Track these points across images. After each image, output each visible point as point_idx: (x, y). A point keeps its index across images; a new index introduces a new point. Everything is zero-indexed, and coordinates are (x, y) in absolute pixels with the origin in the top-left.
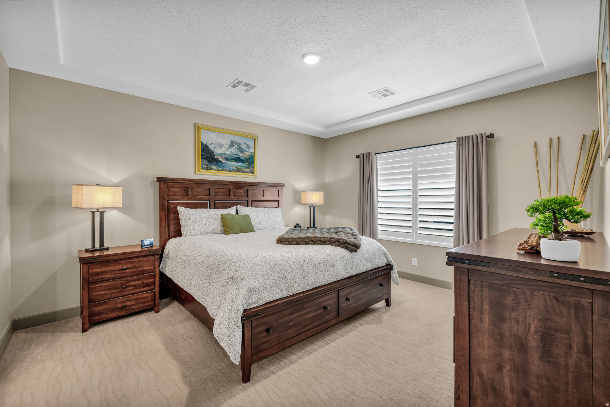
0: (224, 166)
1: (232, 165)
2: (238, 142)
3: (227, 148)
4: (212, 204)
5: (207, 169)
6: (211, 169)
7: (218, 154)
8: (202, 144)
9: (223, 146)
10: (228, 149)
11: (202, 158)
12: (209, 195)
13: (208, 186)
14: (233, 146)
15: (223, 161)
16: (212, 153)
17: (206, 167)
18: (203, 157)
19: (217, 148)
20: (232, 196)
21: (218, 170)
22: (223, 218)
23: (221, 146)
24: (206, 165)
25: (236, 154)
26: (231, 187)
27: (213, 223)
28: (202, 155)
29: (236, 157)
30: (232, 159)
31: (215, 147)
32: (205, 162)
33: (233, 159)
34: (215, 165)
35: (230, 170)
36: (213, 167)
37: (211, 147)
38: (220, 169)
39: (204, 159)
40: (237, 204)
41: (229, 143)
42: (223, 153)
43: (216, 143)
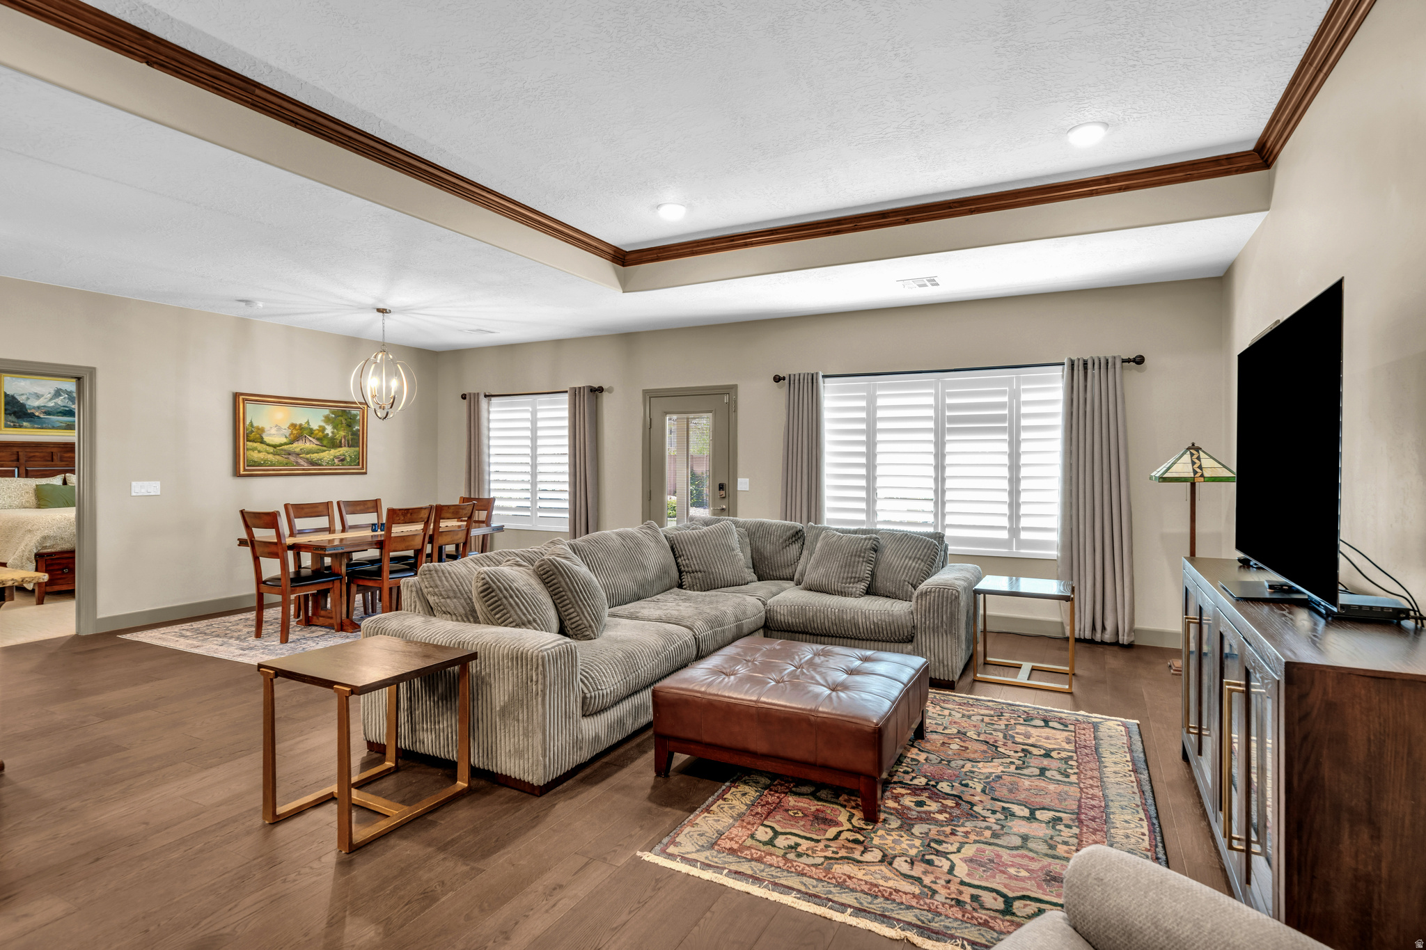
0: (45, 423)
1: (58, 421)
2: (69, 390)
3: (49, 399)
4: (23, 471)
5: (14, 427)
6: (21, 427)
7: (34, 408)
8: (6, 395)
9: (43, 396)
10: (51, 399)
11: (5, 414)
12: (18, 460)
13: (15, 449)
14: (60, 395)
15: (42, 416)
16: (23, 406)
17: (12, 424)
18: (8, 412)
19: (31, 399)
20: (56, 461)
21: (34, 428)
22: (38, 490)
23: (38, 396)
24: (13, 422)
25: (64, 406)
26: (54, 450)
27: (22, 496)
28: (6, 410)
29: (66, 410)
30: (58, 413)
31: (28, 399)
32: (12, 418)
33: (60, 412)
34: (27, 421)
35: (53, 428)
36: (25, 424)
37: (21, 399)
38: (36, 426)
39: (10, 414)
40: (65, 472)
41: (53, 392)
42: (43, 405)
43: (30, 394)
